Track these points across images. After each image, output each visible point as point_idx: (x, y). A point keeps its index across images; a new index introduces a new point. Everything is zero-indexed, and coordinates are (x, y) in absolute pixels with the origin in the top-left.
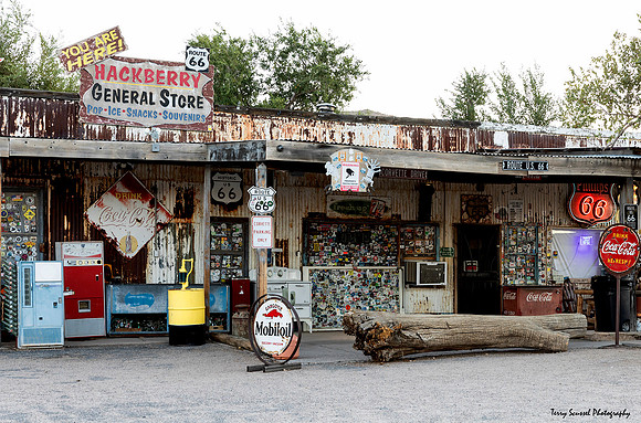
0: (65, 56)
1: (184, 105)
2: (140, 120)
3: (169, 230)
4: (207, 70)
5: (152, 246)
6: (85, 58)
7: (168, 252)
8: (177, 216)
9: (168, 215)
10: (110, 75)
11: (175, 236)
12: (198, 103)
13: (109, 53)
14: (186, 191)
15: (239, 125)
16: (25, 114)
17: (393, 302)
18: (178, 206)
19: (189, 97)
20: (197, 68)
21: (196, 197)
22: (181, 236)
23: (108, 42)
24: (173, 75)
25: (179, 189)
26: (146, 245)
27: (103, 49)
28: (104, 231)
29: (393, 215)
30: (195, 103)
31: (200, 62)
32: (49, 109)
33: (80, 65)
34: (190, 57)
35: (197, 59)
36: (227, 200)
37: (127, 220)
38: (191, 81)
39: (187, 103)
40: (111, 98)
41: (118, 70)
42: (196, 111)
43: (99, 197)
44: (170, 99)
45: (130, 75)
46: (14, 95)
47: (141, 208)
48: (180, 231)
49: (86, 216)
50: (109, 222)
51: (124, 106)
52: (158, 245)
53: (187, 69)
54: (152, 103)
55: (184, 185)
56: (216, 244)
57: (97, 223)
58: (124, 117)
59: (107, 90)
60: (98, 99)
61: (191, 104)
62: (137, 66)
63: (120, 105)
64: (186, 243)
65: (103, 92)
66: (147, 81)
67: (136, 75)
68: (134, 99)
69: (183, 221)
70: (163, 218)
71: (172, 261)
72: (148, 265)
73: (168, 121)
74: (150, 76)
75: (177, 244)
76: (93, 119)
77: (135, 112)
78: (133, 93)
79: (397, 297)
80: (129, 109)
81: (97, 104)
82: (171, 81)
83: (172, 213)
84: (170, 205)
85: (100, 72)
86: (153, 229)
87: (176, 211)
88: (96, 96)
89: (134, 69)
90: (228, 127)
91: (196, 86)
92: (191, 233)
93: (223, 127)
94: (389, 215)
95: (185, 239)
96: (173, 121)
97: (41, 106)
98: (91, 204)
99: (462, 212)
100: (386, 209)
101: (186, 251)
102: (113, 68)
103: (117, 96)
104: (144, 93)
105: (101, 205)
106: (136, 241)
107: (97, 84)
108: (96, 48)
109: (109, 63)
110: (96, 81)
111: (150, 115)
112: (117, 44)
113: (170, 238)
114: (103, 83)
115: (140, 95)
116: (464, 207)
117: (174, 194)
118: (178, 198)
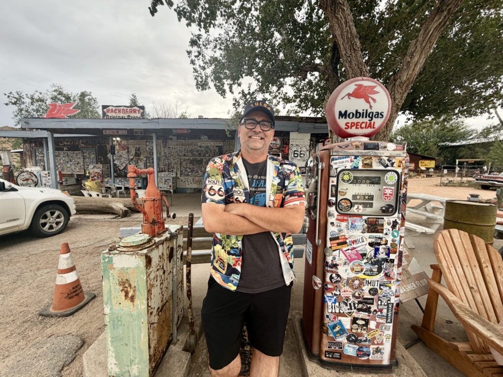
8: (135, 156)
10: (111, 112)
14: (138, 148)
18: (136, 153)
19: (137, 117)
24: (131, 110)
25: (136, 148)
38: (137, 112)
41: (114, 110)
45: (117, 111)
55: (138, 146)
59: (111, 117)
65: (109, 117)
67: (119, 111)
74: (124, 111)
82: (131, 112)
84: (133, 152)
85: (108, 111)
87: (135, 154)
89: (118, 109)
102: (112, 109)
107: (108, 115)
109: (110, 108)
114: (110, 114)
117: (134, 149)
118: (136, 150)
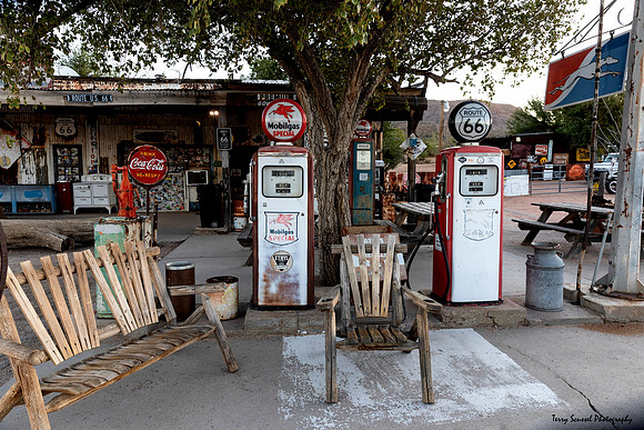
3: (30, 153)
5: (20, 161)
7: (31, 166)
8: (34, 144)
9: (28, 143)
11: (34, 156)
17: (180, 195)
18: (35, 138)
21: (46, 132)
22: (38, 156)
26: (16, 162)
29: (180, 141)
36: (66, 134)
48: (38, 153)
52: (24, 161)
55: (38, 125)
56: (61, 160)
64: (42, 159)
69: (39, 147)
70: (25, 146)
71: (34, 171)
72: (19, 173)
75: (36, 160)
79: (182, 192)
83: (31, 142)
84: (30, 137)
86: (20, 152)
87: (34, 141)
92: (45, 154)
101: (42, 165)
106: (9, 159)
113: (32, 157)
117: (32, 131)
118: (35, 133)
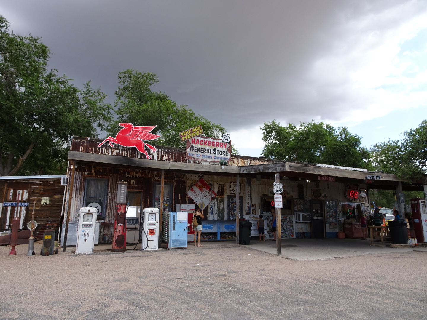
0: (182, 135)
1: (221, 154)
2: (206, 159)
3: (216, 200)
4: (229, 142)
5: (210, 206)
6: (189, 136)
7: (215, 208)
8: (218, 195)
9: (215, 194)
10: (196, 143)
11: (217, 202)
12: (226, 153)
13: (197, 134)
14: (222, 185)
15: (239, 162)
16: (166, 155)
17: (291, 228)
18: (219, 192)
19: (223, 151)
20: (226, 141)
21: (225, 188)
22: (220, 202)
23: (197, 131)
24: (218, 143)
25: (219, 185)
26: (207, 206)
27: (195, 133)
28: (193, 200)
29: (290, 196)
30: (225, 154)
31: (227, 139)
32: (175, 154)
33: (187, 138)
34: (224, 137)
35: (226, 138)
37: (201, 196)
38: (224, 146)
39: (222, 153)
40: (197, 151)
41: (200, 141)
42: (225, 157)
43: (192, 187)
44: (217, 152)
45: (203, 143)
46: (163, 148)
47: (207, 192)
48: (220, 200)
49: (187, 194)
50: (195, 197)
51: (201, 154)
52: (212, 205)
53: (222, 141)
54: (211, 153)
55: (221, 183)
56: (232, 206)
57: (191, 197)
58: (201, 158)
59: (195, 148)
60: (192, 151)
61: (224, 154)
62: (206, 140)
63: (200, 153)
64: (221, 205)
65: (194, 148)
66: (209, 145)
67: (205, 143)
68: (204, 151)
69: (220, 196)
70: (213, 195)
71: (217, 212)
72: (208, 213)
73: (216, 160)
74: (210, 143)
75: (218, 205)
76: (190, 158)
77: (205, 156)
78: (204, 149)
79: (292, 226)
80: (203, 155)
81: (192, 153)
82: (217, 145)
83: (217, 193)
84: (216, 191)
85: (193, 141)
86: (210, 200)
87: (218, 192)
88: (192, 150)
89: (205, 141)
90: (236, 162)
91: (225, 148)
92: (223, 201)
93: (234, 163)
94: (289, 195)
95: (221, 204)
96: (218, 160)
97: (172, 153)
98: (189, 190)
99: (312, 195)
100: (288, 194)
101: (221, 208)
102: (198, 140)
103: (199, 150)
104: (208, 150)
105: (192, 190)
106: (204, 204)
107: (192, 146)
108: (193, 132)
109: (196, 138)
110: (192, 144)
111: (210, 157)
112: (200, 131)
113: (216, 203)
114: (194, 145)
115: (207, 149)
116: (313, 194)
117: (217, 186)
118: (219, 188)
